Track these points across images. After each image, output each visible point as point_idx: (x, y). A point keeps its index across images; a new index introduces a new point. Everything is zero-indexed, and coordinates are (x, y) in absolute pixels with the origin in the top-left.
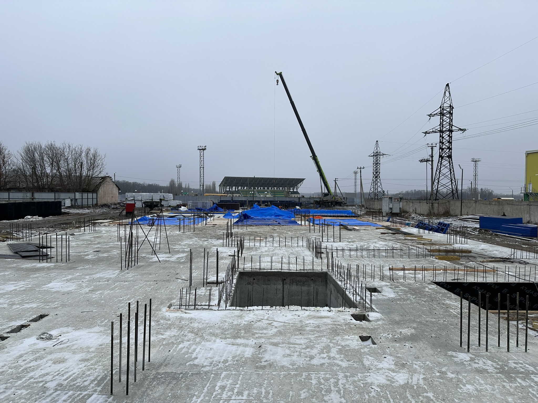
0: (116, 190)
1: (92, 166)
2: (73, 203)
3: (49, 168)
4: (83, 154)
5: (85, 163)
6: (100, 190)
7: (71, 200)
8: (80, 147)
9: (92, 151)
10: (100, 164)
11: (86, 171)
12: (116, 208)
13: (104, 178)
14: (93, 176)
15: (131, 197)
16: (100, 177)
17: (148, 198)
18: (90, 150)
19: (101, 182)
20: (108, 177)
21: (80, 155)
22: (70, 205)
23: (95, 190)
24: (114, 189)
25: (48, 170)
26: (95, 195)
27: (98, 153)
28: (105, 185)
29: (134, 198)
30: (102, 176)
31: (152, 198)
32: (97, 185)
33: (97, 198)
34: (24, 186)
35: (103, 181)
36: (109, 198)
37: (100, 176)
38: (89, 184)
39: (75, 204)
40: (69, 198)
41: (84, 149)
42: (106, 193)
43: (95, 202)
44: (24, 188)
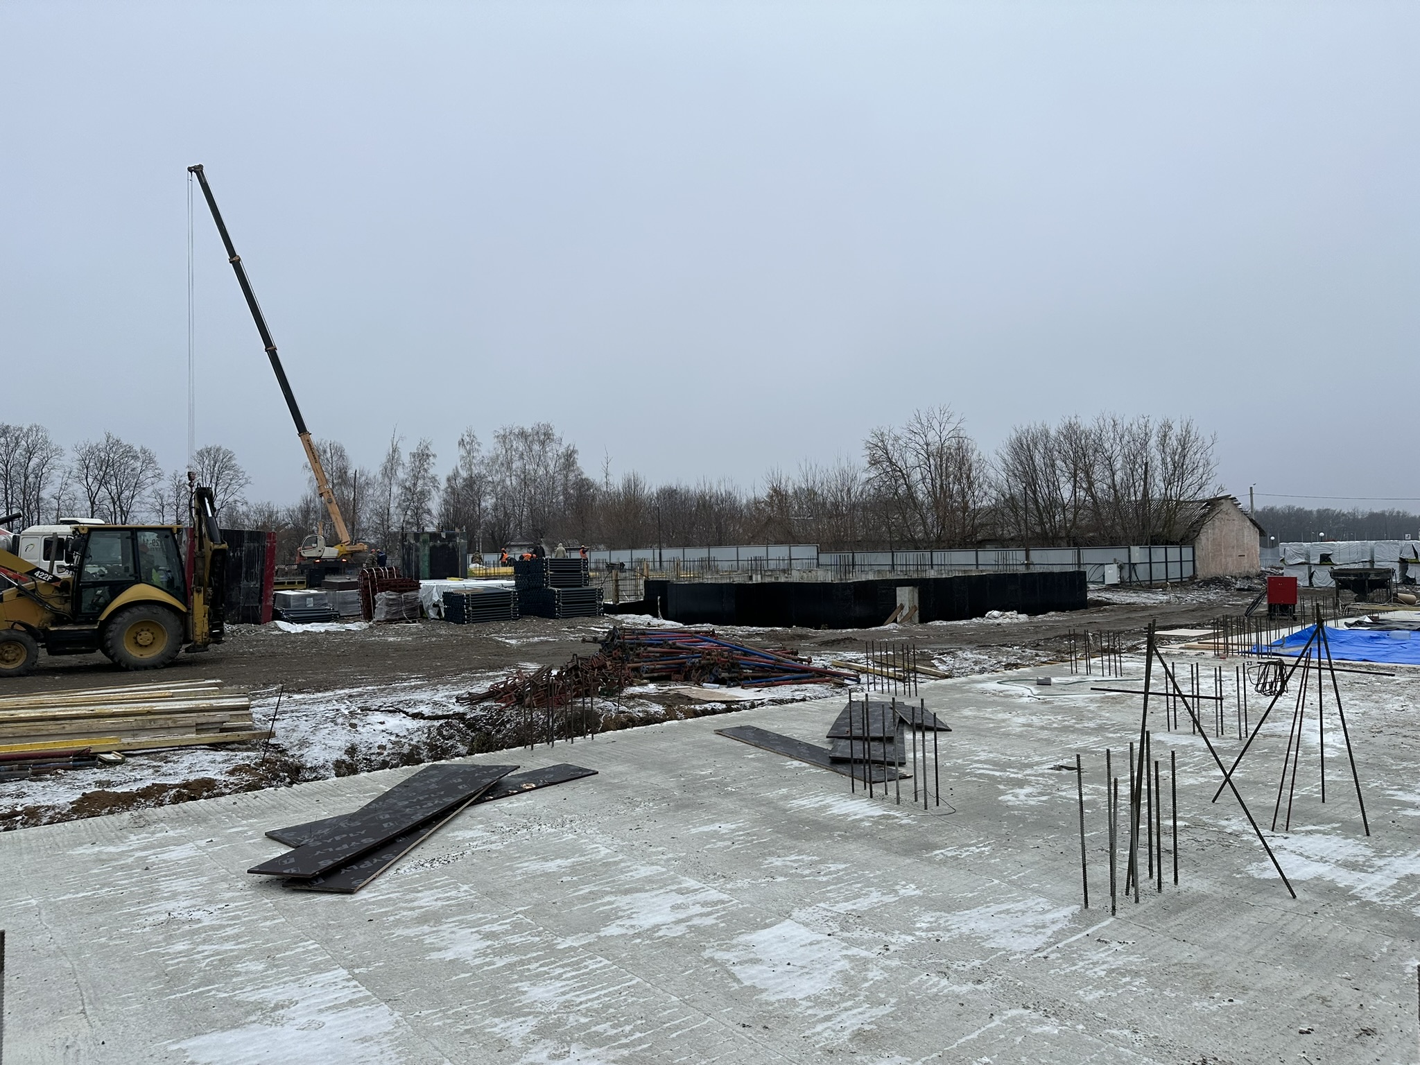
0: (1251, 537)
1: (1178, 470)
2: (1126, 575)
3: (1069, 486)
4: (1153, 441)
5: (1157, 462)
6: (1203, 537)
7: (1121, 568)
8: (1142, 421)
9: (1177, 430)
10: (1200, 464)
11: (1162, 485)
12: (1248, 590)
13: (1213, 503)
14: (1182, 499)
15: (1299, 555)
16: (1202, 502)
17: (1355, 557)
18: (1170, 427)
19: (1204, 515)
20: (1226, 498)
21: (1145, 444)
22: (1116, 580)
23: (1187, 536)
24: (1246, 534)
25: (1066, 492)
26: (1187, 552)
27: (1193, 433)
28: (1217, 523)
29: (1308, 557)
30: (1207, 497)
31: (1372, 557)
32: (1193, 524)
33: (1194, 561)
34: (1012, 535)
35: (1211, 511)
36: (1229, 559)
37: (1200, 497)
38: (1169, 521)
39: (1130, 577)
40: (1115, 561)
41: (1155, 427)
42: (1220, 545)
43: (1188, 571)
44: (1012, 539)
